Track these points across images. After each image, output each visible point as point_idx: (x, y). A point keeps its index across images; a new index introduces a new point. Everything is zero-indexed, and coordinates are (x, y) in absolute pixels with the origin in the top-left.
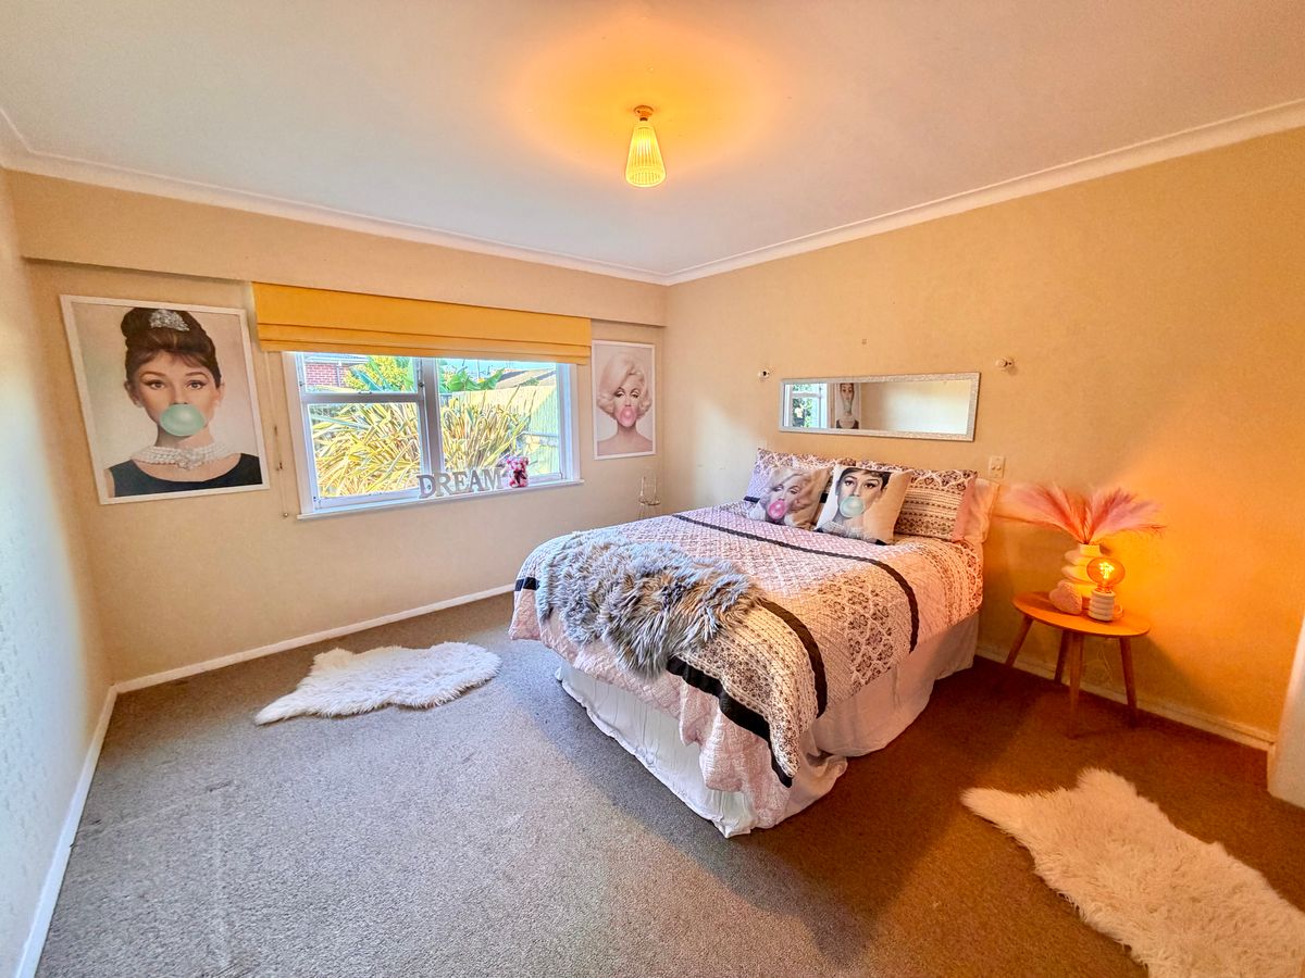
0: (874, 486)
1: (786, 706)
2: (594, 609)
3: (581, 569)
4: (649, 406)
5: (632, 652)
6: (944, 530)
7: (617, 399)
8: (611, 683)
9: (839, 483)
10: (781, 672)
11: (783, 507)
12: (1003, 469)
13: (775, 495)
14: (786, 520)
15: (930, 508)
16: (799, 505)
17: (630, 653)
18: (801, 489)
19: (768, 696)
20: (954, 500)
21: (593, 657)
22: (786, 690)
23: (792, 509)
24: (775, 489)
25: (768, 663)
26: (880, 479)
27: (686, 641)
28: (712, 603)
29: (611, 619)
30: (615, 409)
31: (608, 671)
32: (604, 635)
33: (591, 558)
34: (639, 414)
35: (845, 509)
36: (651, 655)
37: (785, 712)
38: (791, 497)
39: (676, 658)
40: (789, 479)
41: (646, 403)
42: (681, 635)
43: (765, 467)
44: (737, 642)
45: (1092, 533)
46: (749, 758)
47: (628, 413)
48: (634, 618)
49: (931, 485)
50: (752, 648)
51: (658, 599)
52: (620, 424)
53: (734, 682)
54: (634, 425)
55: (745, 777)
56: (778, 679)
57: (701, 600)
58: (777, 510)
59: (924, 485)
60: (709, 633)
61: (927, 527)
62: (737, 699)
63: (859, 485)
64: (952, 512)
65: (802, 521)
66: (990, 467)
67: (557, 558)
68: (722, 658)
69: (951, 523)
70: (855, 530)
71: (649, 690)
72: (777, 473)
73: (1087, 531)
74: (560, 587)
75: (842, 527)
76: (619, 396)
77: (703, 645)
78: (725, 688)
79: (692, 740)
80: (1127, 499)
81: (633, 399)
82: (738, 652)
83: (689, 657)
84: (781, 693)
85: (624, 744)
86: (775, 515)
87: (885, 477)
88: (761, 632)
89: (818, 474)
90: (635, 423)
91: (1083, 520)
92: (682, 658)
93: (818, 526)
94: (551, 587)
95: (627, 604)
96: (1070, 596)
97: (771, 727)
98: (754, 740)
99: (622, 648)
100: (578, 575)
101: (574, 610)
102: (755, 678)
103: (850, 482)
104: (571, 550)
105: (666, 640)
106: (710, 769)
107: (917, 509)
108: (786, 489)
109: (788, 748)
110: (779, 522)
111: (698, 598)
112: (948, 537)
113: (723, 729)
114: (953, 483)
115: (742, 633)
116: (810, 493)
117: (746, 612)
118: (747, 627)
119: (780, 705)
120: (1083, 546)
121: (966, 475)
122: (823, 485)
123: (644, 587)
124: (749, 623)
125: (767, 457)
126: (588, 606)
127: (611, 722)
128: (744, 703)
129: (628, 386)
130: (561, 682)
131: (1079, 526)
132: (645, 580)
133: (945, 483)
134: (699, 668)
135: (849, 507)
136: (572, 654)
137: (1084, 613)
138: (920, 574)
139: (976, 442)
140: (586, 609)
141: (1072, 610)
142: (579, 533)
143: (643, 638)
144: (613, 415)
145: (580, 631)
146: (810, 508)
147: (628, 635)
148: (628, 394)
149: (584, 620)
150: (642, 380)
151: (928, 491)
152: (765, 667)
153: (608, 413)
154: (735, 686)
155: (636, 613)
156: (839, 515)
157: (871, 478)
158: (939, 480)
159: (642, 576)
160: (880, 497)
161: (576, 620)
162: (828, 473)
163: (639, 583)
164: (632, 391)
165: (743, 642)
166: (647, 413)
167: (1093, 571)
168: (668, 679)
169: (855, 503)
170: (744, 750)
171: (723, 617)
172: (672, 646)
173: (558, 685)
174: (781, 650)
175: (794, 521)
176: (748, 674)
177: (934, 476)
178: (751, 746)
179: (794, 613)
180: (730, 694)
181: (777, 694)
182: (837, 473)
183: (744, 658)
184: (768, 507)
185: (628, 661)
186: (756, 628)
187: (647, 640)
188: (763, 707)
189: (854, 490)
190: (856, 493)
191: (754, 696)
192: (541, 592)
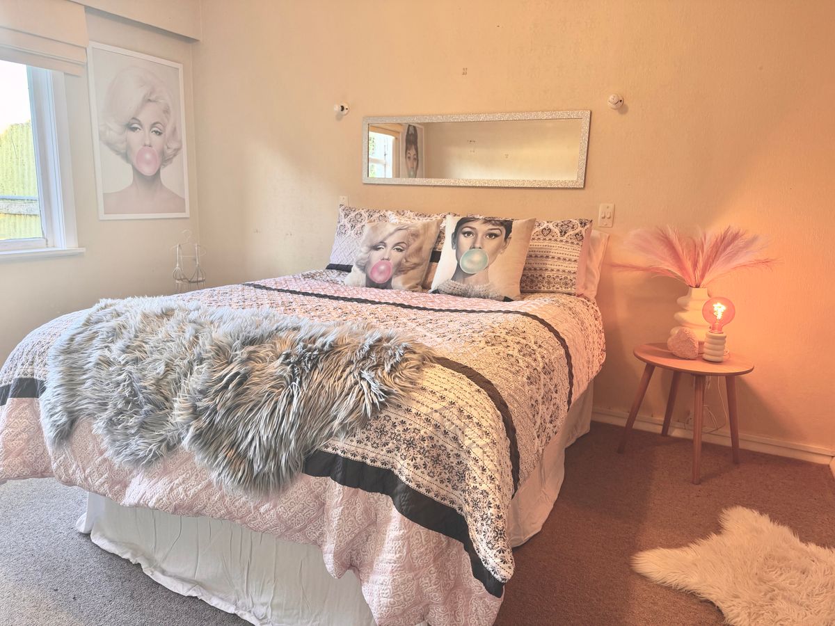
0: (496, 236)
1: (492, 486)
2: (162, 404)
3: (126, 349)
4: (178, 150)
5: (242, 456)
6: (566, 284)
7: (131, 135)
8: (198, 514)
9: (455, 236)
10: (481, 442)
11: (389, 269)
12: (612, 217)
13: (376, 256)
14: (393, 283)
15: (550, 261)
16: (408, 264)
17: (239, 458)
18: (408, 246)
19: (462, 477)
20: (573, 251)
21: (165, 480)
22: (489, 465)
23: (400, 269)
24: (376, 248)
25: (459, 433)
26: (502, 228)
27: (336, 422)
28: (368, 363)
29: (196, 413)
30: (129, 147)
31: (196, 495)
32: (185, 442)
33: (143, 331)
34: (165, 159)
35: (466, 265)
36: (275, 454)
37: (491, 496)
38: (397, 256)
39: (320, 452)
40: (391, 234)
41: (174, 145)
42: (327, 415)
43: (353, 227)
44: (414, 411)
45: (702, 277)
46: (442, 570)
47: (148, 156)
48: (238, 406)
49: (550, 237)
50: (436, 416)
51: (278, 372)
52: (137, 172)
53: (416, 467)
54: (158, 173)
55: (438, 597)
56: (476, 452)
57: (350, 362)
58: (381, 273)
59: (541, 237)
60: (373, 404)
61: (549, 283)
62: (423, 490)
63: (480, 235)
64: (573, 265)
65: (413, 283)
66: (600, 216)
67: (78, 338)
68: (395, 437)
69: (572, 276)
70: (478, 288)
71: (269, 510)
72: (375, 229)
73: (698, 273)
74: (89, 383)
75: (464, 286)
76: (134, 129)
77: (364, 422)
78: (403, 479)
79: (349, 568)
80: (736, 237)
81: (155, 137)
82: (418, 423)
83: (342, 446)
84: (484, 470)
85: (214, 602)
86: (379, 278)
87: (508, 225)
88: (445, 393)
89: (426, 227)
90: (159, 171)
91: (695, 265)
92: (330, 450)
93: (433, 287)
94: (71, 384)
95: (226, 387)
96: (688, 340)
97: (469, 520)
98: (444, 545)
99: (221, 456)
100: (122, 358)
101: (120, 412)
102: (443, 457)
103: (469, 233)
104: (104, 324)
105: (301, 427)
106: (385, 601)
107: (536, 264)
108: (389, 247)
109: (501, 544)
110: (386, 285)
111: (344, 361)
112: (573, 290)
113: (406, 539)
114: (571, 232)
115: (420, 398)
116: (419, 249)
117: (418, 368)
118: (423, 389)
119: (484, 487)
120: (694, 291)
121: (583, 224)
122: (434, 240)
123: (249, 359)
124: (425, 384)
125: (353, 214)
126: (150, 401)
127: (189, 575)
128: (431, 495)
129: (147, 117)
130: (87, 535)
131: (690, 270)
132: (251, 348)
133: (563, 233)
134: (359, 458)
135: (472, 262)
136: (120, 483)
137: (700, 357)
138: (566, 326)
139: (586, 188)
140: (147, 407)
141: (690, 355)
142: (110, 301)
143: (260, 431)
144: (126, 157)
145: (137, 444)
146: (421, 267)
147: (230, 432)
148: (147, 127)
149: (143, 426)
150: (166, 111)
151: (546, 243)
152: (455, 439)
153: (118, 152)
154: (418, 472)
155: (244, 399)
156: (459, 273)
157: (491, 227)
158: (557, 230)
159: (244, 344)
160: (504, 248)
161: (126, 428)
162: (438, 226)
163: (242, 354)
164: (154, 125)
165: (424, 410)
166: (175, 160)
167: (708, 313)
168: (306, 485)
169: (477, 257)
170: (435, 561)
171: (389, 380)
172: (311, 434)
173: (83, 540)
174: (474, 413)
175: (404, 283)
176: (434, 453)
177: (551, 226)
178: (441, 553)
179: (475, 368)
180: (412, 485)
181: (476, 472)
182: (450, 225)
183: (427, 430)
184: (369, 270)
185: (235, 472)
186: (436, 389)
187: (266, 434)
188: (457, 496)
189: (474, 242)
190: (478, 245)
191: (442, 482)
192: (49, 398)
